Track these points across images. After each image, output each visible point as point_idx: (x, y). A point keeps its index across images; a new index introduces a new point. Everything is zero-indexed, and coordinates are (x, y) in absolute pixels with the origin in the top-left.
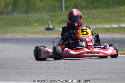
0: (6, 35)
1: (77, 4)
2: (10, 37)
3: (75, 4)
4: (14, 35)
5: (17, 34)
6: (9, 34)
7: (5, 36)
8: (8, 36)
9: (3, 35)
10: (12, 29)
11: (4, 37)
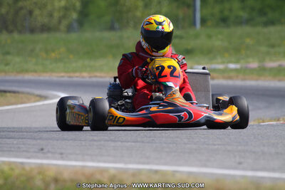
0: (77, 74)
1: (226, 13)
2: (88, 79)
3: (222, 12)
4: (96, 77)
5: (102, 74)
6: (85, 74)
7: (77, 77)
8: (83, 77)
9: (72, 74)
10: (87, 62)
11: (75, 79)
